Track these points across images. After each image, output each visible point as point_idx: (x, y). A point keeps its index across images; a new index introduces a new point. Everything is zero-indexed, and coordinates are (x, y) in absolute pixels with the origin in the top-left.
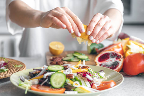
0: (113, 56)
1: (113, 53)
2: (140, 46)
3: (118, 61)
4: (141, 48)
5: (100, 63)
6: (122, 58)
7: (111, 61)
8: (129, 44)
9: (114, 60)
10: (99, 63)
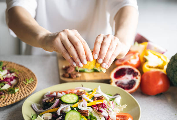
0: (130, 72)
1: (130, 69)
2: (159, 57)
3: (135, 79)
4: (160, 59)
5: (116, 80)
6: (139, 76)
7: (127, 78)
8: (146, 55)
9: (131, 78)
10: (114, 80)
